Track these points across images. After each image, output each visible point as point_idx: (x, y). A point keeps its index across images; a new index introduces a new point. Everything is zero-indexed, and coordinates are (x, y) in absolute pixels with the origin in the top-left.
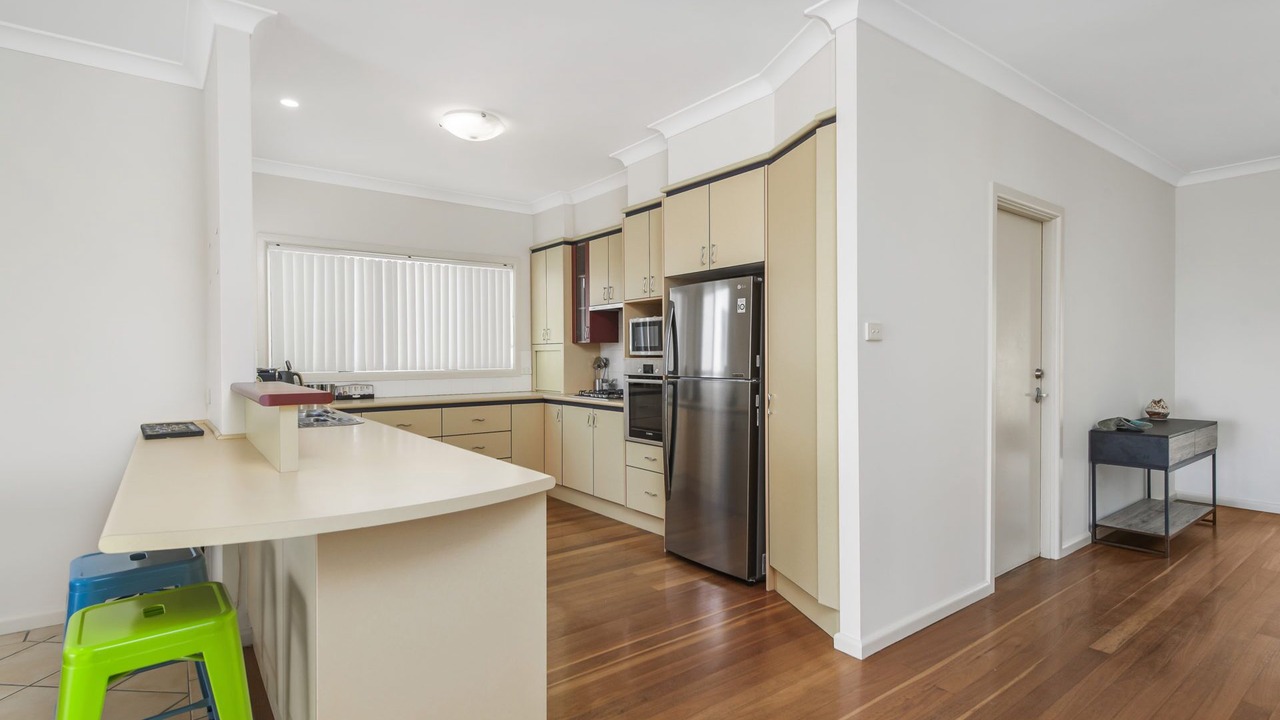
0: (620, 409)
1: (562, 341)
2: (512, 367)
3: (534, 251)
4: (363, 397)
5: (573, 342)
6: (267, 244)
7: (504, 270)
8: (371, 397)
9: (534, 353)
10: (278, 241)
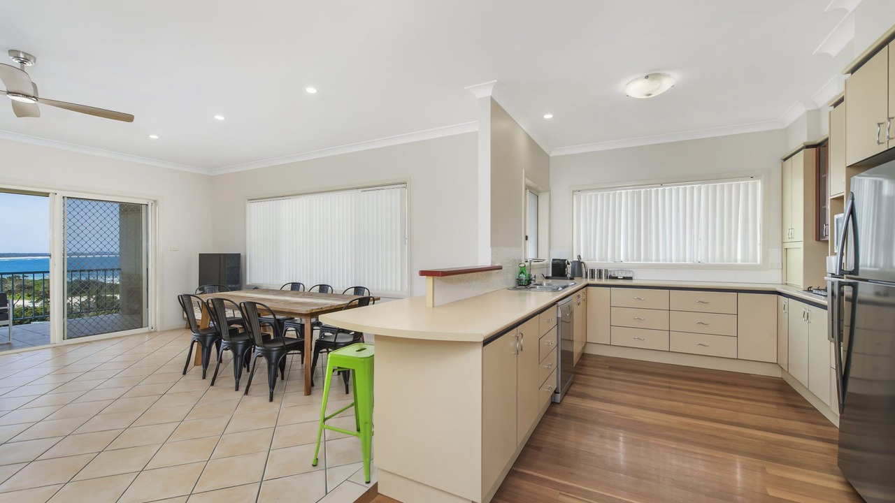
0: (824, 307)
1: (802, 239)
2: (758, 262)
3: (785, 160)
4: (624, 278)
5: (816, 240)
6: (574, 191)
7: (751, 182)
8: (631, 278)
9: (784, 251)
10: (579, 189)
